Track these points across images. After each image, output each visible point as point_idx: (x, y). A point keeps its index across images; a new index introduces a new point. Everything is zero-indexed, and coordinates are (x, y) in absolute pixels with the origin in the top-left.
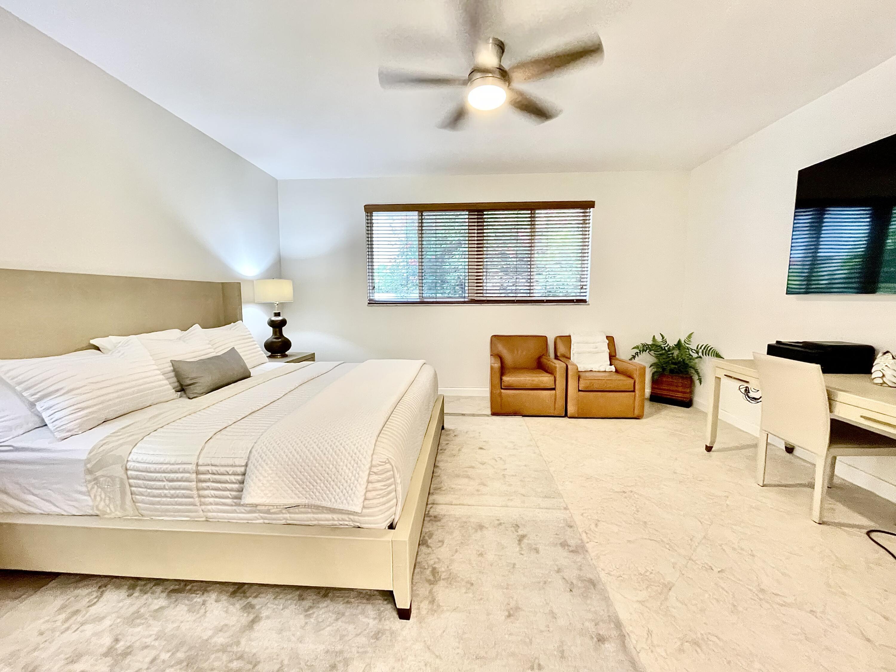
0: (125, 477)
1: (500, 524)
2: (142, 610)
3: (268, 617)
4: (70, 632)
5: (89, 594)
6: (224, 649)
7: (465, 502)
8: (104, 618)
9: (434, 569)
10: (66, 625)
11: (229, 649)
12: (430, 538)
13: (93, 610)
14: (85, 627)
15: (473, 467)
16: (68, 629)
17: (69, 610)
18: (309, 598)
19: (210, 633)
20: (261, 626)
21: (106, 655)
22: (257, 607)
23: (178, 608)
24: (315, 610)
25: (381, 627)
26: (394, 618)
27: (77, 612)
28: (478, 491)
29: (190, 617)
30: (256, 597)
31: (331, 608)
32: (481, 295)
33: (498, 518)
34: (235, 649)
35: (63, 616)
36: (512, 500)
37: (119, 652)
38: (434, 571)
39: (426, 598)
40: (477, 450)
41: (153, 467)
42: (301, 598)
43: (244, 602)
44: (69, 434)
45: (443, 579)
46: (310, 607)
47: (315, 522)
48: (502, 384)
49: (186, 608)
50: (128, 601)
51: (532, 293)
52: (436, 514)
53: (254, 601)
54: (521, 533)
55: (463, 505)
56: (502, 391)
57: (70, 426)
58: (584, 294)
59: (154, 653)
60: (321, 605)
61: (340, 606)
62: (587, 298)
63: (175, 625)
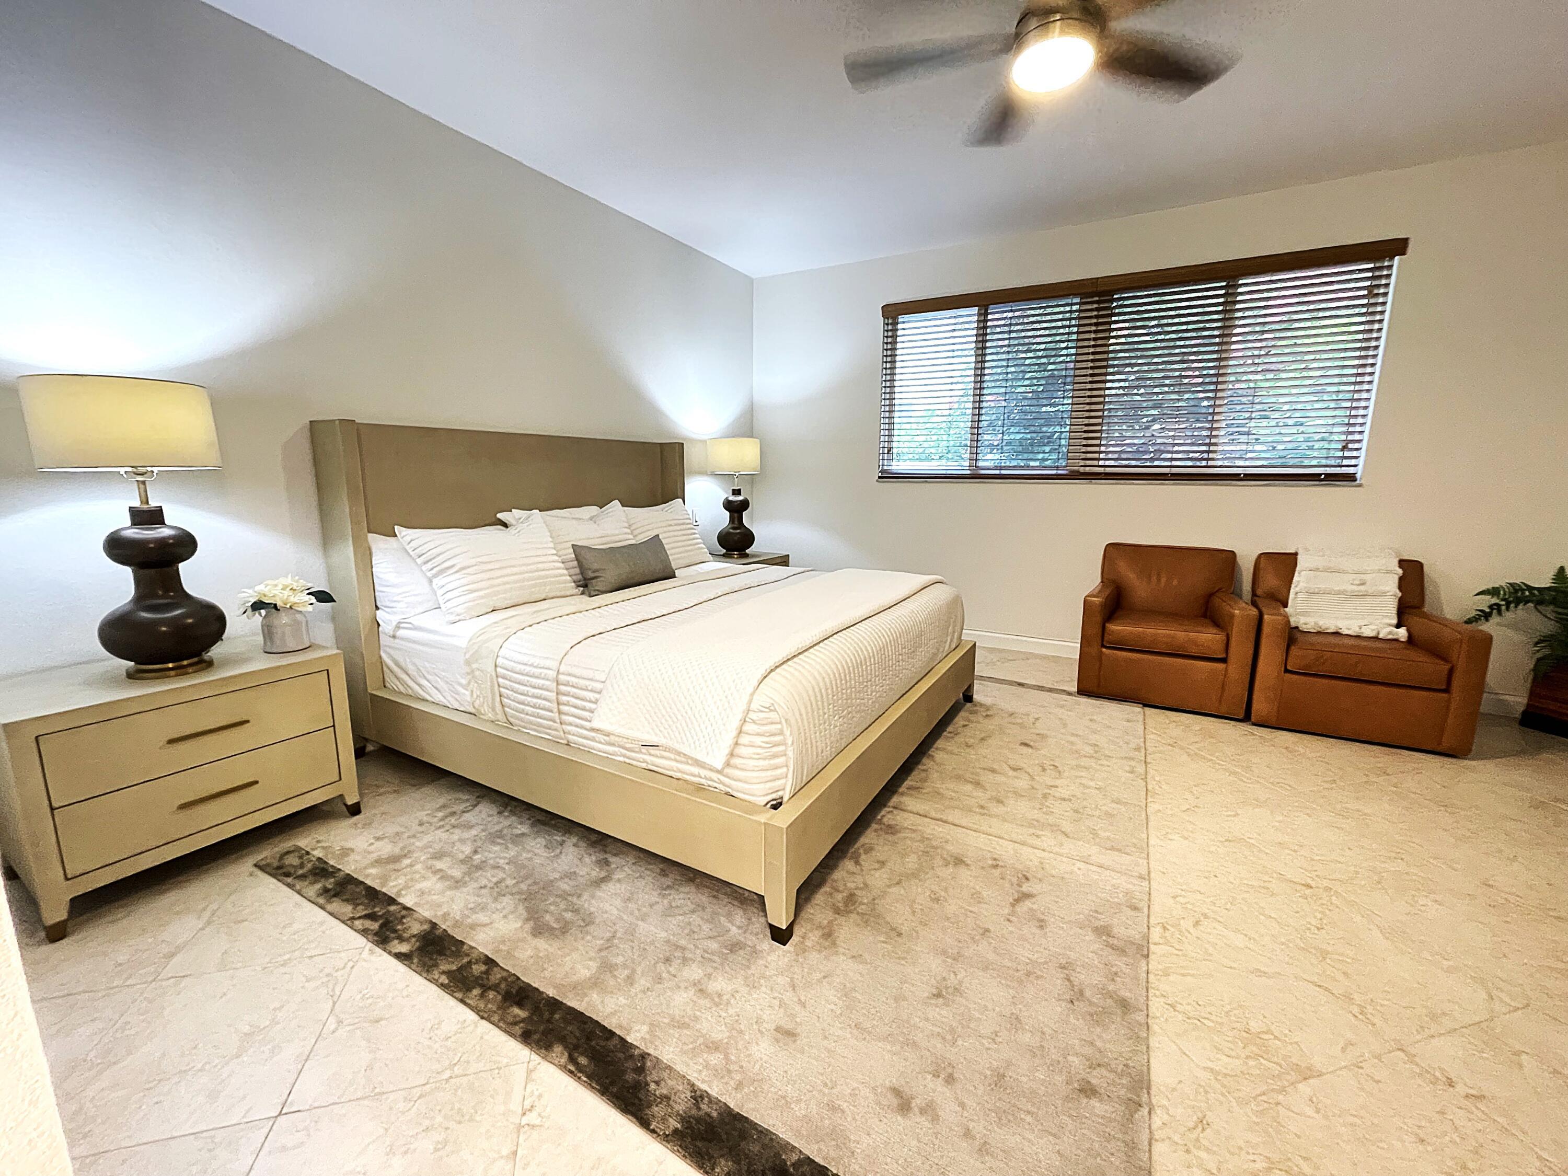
0: (494, 674)
1: (996, 866)
2: (505, 831)
3: (619, 881)
4: (442, 830)
5: (467, 800)
6: (564, 896)
7: (950, 819)
8: (472, 827)
9: (852, 895)
10: (441, 823)
11: (570, 898)
12: (866, 852)
13: (467, 816)
14: (456, 831)
15: (993, 771)
16: (440, 827)
17: (449, 810)
18: (671, 875)
19: (557, 876)
20: (611, 887)
21: (462, 862)
22: (613, 866)
23: (539, 840)
24: (672, 892)
25: (743, 940)
26: (765, 936)
27: (453, 814)
28: (982, 807)
29: (543, 853)
30: (615, 855)
31: (692, 896)
32: (1095, 463)
33: (996, 856)
34: (575, 900)
35: (440, 814)
36: (1038, 836)
37: (475, 863)
38: (851, 898)
39: (820, 927)
40: (1018, 746)
41: (519, 667)
42: (664, 873)
43: (602, 856)
44: (458, 618)
45: (858, 913)
46: (668, 887)
47: (679, 775)
48: (1106, 639)
49: (544, 843)
50: (496, 819)
51: (1213, 459)
52: (892, 822)
53: (612, 859)
54: (1025, 888)
55: (945, 822)
56: (1104, 650)
57: (459, 610)
58: (1353, 462)
59: (501, 875)
60: (682, 889)
61: (703, 898)
62: (1359, 472)
63: (529, 856)
